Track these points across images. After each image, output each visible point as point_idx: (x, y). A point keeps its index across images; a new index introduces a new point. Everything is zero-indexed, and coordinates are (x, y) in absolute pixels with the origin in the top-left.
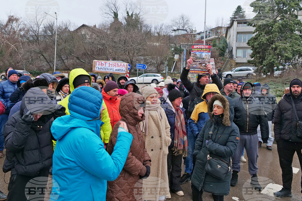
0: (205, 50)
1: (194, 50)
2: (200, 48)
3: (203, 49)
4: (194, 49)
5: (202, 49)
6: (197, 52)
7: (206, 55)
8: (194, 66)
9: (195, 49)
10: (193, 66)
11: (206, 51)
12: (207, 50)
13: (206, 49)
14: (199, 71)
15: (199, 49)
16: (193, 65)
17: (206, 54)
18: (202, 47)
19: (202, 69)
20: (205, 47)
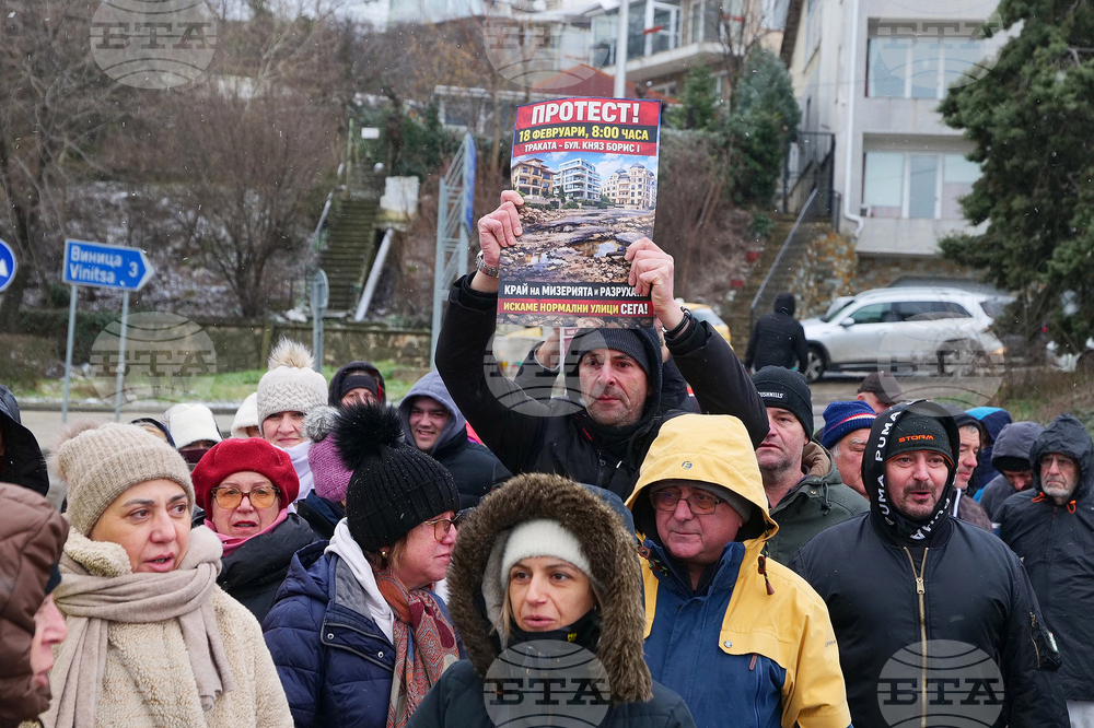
0: (614, 132)
1: (532, 141)
2: (573, 123)
3: (595, 129)
4: (533, 129)
5: (589, 131)
6: (556, 156)
7: (621, 175)
8: (533, 260)
9: (537, 134)
10: (521, 261)
11: (619, 146)
12: (632, 134)
13: (621, 126)
14: (571, 299)
15: (568, 132)
16: (528, 252)
17: (627, 167)
18: (591, 111)
19: (596, 285)
20: (610, 112)
